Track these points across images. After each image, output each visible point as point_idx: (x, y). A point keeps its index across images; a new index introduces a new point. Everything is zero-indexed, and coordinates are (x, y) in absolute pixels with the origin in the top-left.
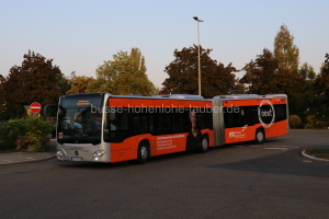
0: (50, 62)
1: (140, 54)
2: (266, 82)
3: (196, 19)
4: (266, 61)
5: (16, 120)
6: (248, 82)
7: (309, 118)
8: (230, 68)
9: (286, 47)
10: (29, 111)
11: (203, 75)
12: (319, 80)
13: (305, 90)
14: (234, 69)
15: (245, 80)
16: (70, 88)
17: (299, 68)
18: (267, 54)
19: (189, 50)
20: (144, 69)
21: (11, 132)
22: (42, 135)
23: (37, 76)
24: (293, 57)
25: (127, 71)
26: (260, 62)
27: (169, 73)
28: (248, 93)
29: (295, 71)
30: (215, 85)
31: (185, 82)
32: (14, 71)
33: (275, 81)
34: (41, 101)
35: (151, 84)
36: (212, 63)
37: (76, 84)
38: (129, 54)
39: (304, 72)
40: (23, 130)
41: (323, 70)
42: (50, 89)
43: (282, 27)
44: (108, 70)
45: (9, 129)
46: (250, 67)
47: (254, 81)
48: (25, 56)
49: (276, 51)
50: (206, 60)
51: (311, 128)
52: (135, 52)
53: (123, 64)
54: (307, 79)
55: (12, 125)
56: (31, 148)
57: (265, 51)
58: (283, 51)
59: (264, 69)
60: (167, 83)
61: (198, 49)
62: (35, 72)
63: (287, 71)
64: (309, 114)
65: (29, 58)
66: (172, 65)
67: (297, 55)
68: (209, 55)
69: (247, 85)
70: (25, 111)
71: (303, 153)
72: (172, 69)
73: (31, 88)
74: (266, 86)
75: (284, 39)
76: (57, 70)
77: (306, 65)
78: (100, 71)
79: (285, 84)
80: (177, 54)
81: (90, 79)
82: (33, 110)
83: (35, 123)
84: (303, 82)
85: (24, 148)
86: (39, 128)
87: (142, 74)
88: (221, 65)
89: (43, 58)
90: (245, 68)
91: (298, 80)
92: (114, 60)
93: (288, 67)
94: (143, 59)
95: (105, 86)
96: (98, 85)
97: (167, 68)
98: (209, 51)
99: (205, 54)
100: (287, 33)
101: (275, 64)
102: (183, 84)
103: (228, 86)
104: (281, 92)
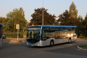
1: (23, 10)
2: (66, 21)
4: (66, 14)
8: (54, 16)
9: (73, 10)
11: (44, 18)
12: (84, 21)
13: (79, 25)
14: (55, 17)
15: (59, 20)
17: (78, 17)
19: (40, 9)
20: (24, 15)
24: (76, 13)
25: (18, 16)
26: (64, 14)
27: (32, 17)
28: (60, 25)
29: (76, 19)
30: (48, 22)
31: (38, 20)
33: (69, 21)
35: (26, 21)
36: (48, 14)
38: (19, 10)
39: (79, 19)
41: (86, 18)
43: (72, 3)
44: (10, 15)
46: (61, 16)
47: (62, 21)
49: (70, 11)
50: (46, 13)
51: (80, 38)
52: (21, 9)
53: (16, 13)
54: (80, 21)
57: (66, 11)
58: (72, 11)
59: (66, 17)
60: (32, 20)
61: (43, 9)
63: (73, 18)
66: (34, 14)
67: (77, 13)
69: (59, 22)
71: (78, 47)
74: (66, 23)
75: (73, 7)
77: (80, 16)
78: (8, 15)
79: (72, 22)
80: (36, 10)
81: (4, 18)
87: (23, 17)
88: (51, 15)
90: (59, 16)
91: (77, 21)
92: (13, 12)
93: (74, 16)
94: (24, 12)
95: (9, 21)
96: (7, 20)
97: (32, 15)
98: (47, 10)
99: (45, 11)
100: (74, 5)
101: (69, 15)
102: (37, 21)
103: (53, 22)
104: (71, 25)
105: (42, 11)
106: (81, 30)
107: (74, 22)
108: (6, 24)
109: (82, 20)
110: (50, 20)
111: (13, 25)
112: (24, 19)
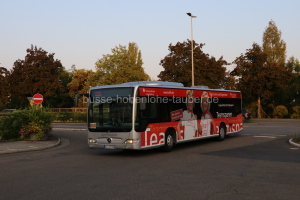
0: (51, 56)
1: (136, 49)
2: (254, 74)
4: (255, 55)
5: (20, 111)
6: (238, 75)
7: (296, 108)
8: (222, 62)
9: (274, 42)
10: (32, 103)
11: (196, 68)
13: (292, 82)
14: (225, 62)
15: (235, 72)
16: (71, 80)
17: (286, 62)
18: (256, 48)
19: (182, 45)
20: (140, 62)
21: (15, 122)
22: (44, 124)
23: (40, 69)
24: (280, 50)
25: (126, 64)
26: (250, 55)
27: (164, 65)
29: (282, 65)
30: (207, 78)
31: (179, 75)
32: (18, 64)
33: (264, 73)
34: (43, 93)
35: (148, 76)
36: (204, 57)
37: (77, 77)
38: (127, 48)
39: (290, 65)
40: (26, 120)
42: (52, 82)
43: (270, 23)
44: (106, 64)
45: (13, 120)
46: (240, 61)
47: (244, 74)
48: (28, 51)
49: (264, 46)
50: (200, 56)
51: (296, 118)
52: (132, 46)
53: (121, 57)
54: (294, 72)
55: (15, 115)
56: (34, 137)
57: (254, 45)
58: (271, 46)
59: (254, 62)
60: (162, 75)
61: (191, 44)
62: (38, 65)
63: (275, 64)
64: (295, 104)
65: (32, 52)
66: (167, 59)
67: (284, 49)
68: (202, 49)
69: (237, 78)
70: (28, 102)
72: (167, 62)
73: (34, 81)
74: (255, 78)
75: (272, 34)
76: (58, 64)
77: (292, 59)
78: (99, 65)
79: (273, 76)
80: (172, 48)
81: (89, 72)
82: (36, 101)
83: (38, 113)
84: (289, 74)
85: (27, 137)
86: (42, 118)
87: (139, 67)
88: (213, 59)
89: (45, 53)
90: (236, 62)
91: (286, 73)
92: (112, 54)
93: (276, 60)
95: (103, 78)
96: (97, 78)
97: (162, 61)
98: (201, 45)
99: (198, 48)
100: (275, 28)
101: (264, 57)
103: (220, 78)
104: (269, 84)
105: (189, 48)
106: (295, 96)
107: (278, 74)
109: (298, 68)
112: (142, 71)
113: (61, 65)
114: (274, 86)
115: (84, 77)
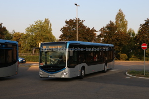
1: (49, 22)
2: (110, 37)
3: (76, 5)
4: (111, 27)
6: (101, 37)
8: (93, 30)
9: (121, 20)
11: (79, 33)
12: (136, 37)
13: (130, 42)
14: (95, 30)
16: (12, 38)
17: (127, 31)
18: (112, 23)
19: (73, 21)
20: (51, 29)
24: (124, 25)
25: (42, 30)
26: (108, 27)
27: (63, 31)
28: (102, 43)
29: (125, 33)
30: (85, 38)
33: (115, 37)
35: (54, 37)
36: (84, 27)
37: (15, 36)
38: (43, 22)
39: (129, 33)
41: (139, 32)
43: (119, 10)
44: (31, 29)
46: (103, 30)
47: (105, 37)
49: (116, 22)
50: (81, 26)
52: (46, 21)
53: (39, 26)
54: (131, 36)
57: (111, 22)
58: (120, 22)
59: (110, 31)
60: (62, 36)
63: (121, 32)
66: (64, 28)
67: (126, 24)
68: (83, 23)
69: (102, 39)
71: (126, 73)
72: (64, 30)
74: (111, 39)
75: (120, 16)
76: (5, 29)
77: (131, 29)
78: (28, 30)
79: (120, 38)
80: (67, 22)
81: (22, 34)
84: (129, 38)
88: (89, 28)
90: (101, 30)
91: (126, 37)
92: (35, 24)
93: (122, 30)
94: (51, 24)
95: (30, 38)
96: (26, 37)
97: (61, 29)
98: (83, 21)
99: (81, 23)
100: (122, 13)
101: (115, 28)
102: (70, 37)
103: (92, 39)
104: (118, 42)
105: (76, 22)
106: (132, 49)
107: (123, 37)
108: (25, 42)
109: (133, 34)
110: (88, 36)
111: (35, 43)
112: (51, 34)
113: (6, 30)
114: (120, 43)
115: (19, 36)
